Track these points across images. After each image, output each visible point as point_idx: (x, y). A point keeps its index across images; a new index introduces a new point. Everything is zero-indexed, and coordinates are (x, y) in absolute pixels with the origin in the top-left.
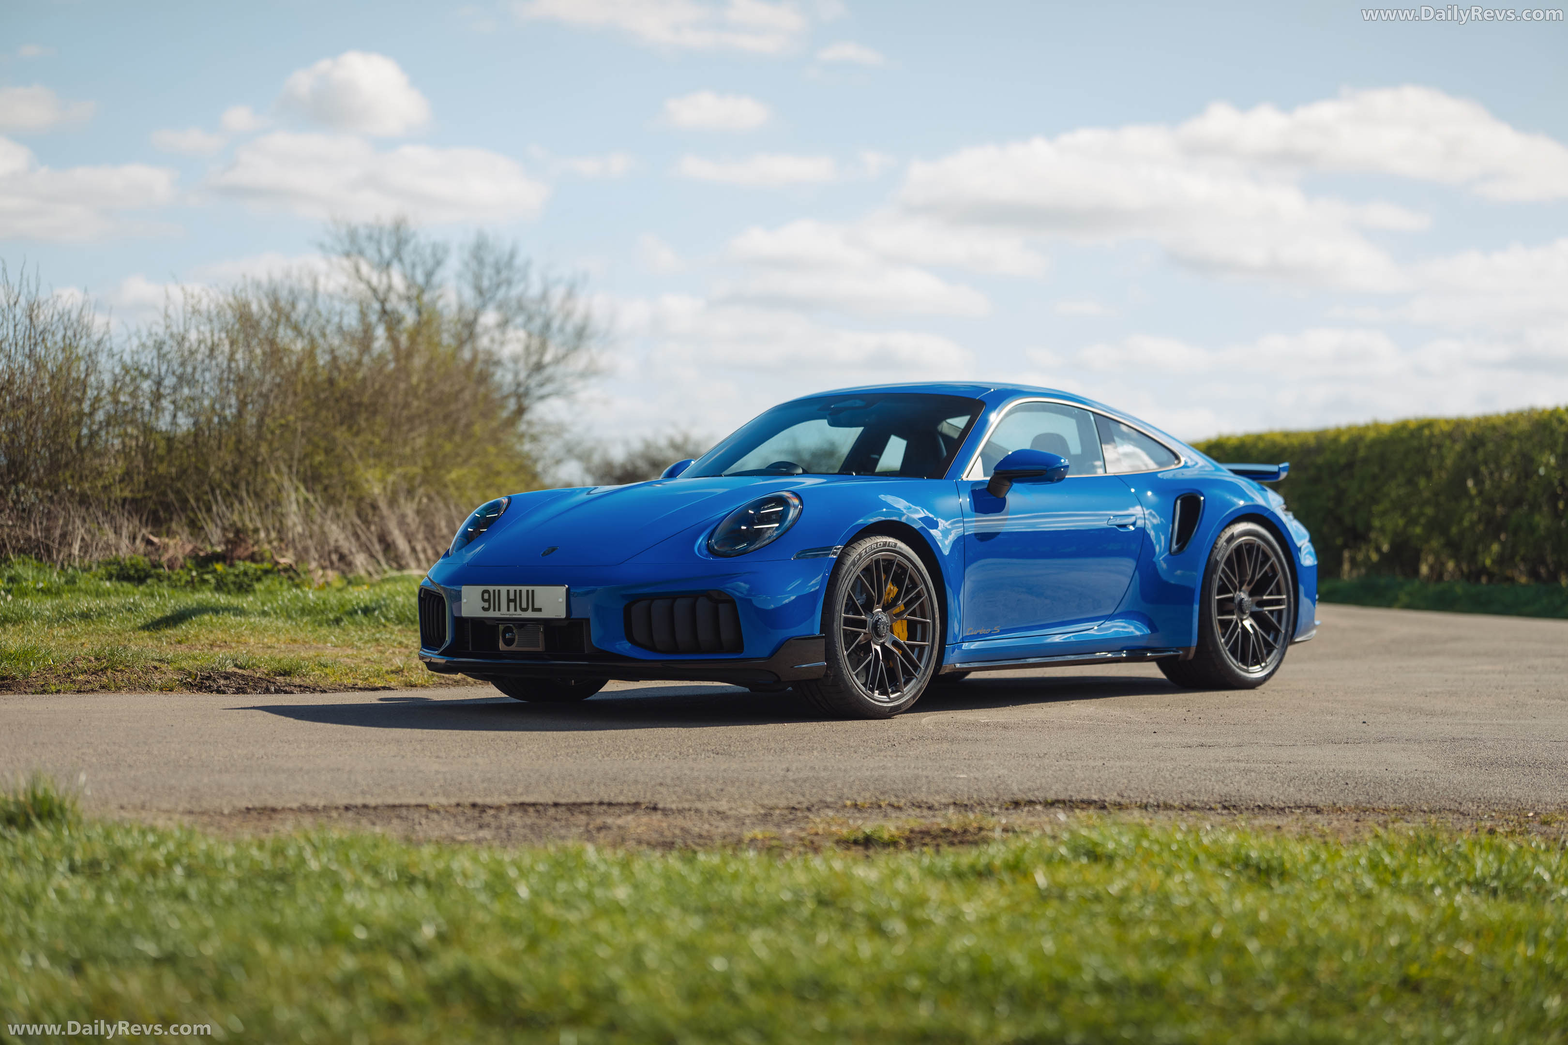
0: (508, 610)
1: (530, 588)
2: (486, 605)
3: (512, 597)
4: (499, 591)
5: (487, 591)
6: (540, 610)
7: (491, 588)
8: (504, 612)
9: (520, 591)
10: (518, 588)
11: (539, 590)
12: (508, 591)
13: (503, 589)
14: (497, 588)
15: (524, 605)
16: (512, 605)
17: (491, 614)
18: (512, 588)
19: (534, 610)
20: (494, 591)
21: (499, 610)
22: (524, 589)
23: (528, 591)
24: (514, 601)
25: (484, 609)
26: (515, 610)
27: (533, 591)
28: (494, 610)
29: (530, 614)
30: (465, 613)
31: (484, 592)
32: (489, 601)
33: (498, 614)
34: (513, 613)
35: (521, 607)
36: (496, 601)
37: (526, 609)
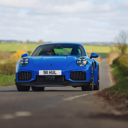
1: (54, 71)
2: (45, 73)
3: (50, 72)
7: (46, 71)
8: (48, 74)
10: (52, 71)
11: (56, 71)
13: (48, 71)
14: (47, 71)
15: (53, 73)
16: (50, 73)
17: (46, 75)
18: (50, 71)
19: (55, 74)
22: (53, 71)
24: (51, 72)
29: (54, 74)
30: (40, 74)
32: (45, 72)
33: (47, 75)
34: (50, 74)
35: (52, 74)
36: (47, 73)
37: (53, 74)
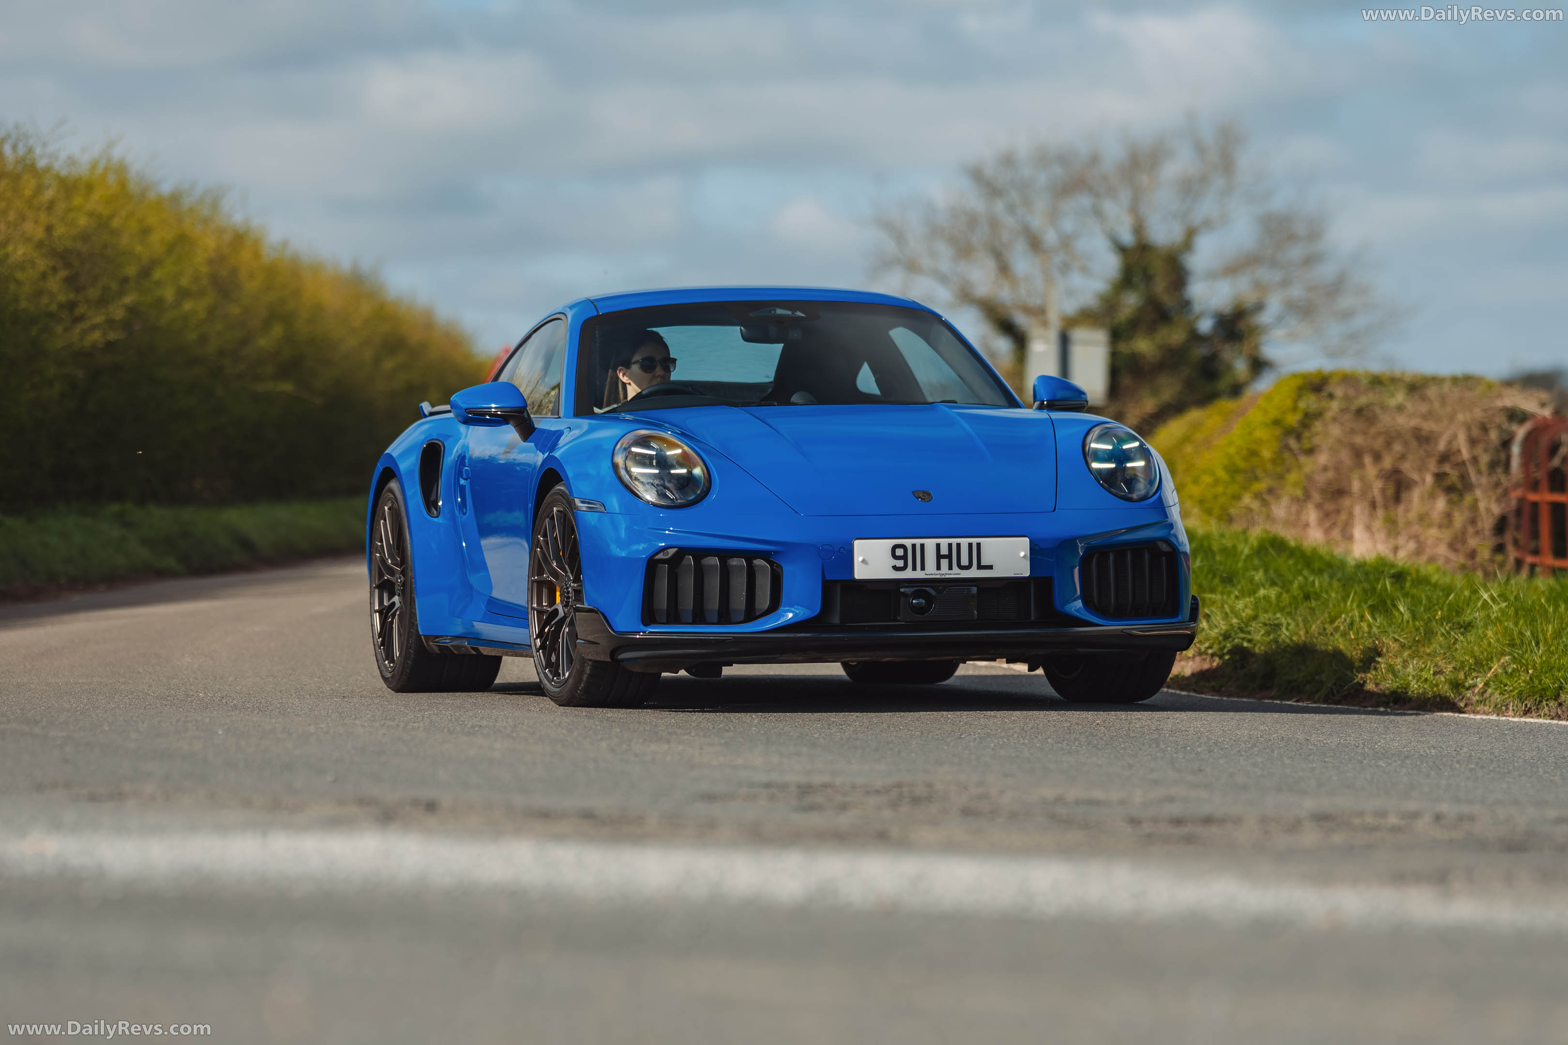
0: (939, 567)
1: (974, 541)
2: (900, 563)
3: (944, 551)
4: (922, 546)
5: (903, 546)
6: (990, 567)
7: (908, 542)
8: (931, 571)
9: (959, 545)
10: (954, 541)
11: (988, 544)
12: (938, 546)
13: (930, 544)
14: (918, 542)
15: (965, 561)
16: (944, 563)
17: (908, 574)
18: (944, 542)
19: (980, 567)
20: (914, 546)
21: (923, 568)
22: (964, 542)
23: (970, 545)
24: (949, 557)
25: (895, 568)
26: (950, 568)
27: (979, 545)
28: (914, 568)
29: (974, 573)
30: (860, 573)
31: (895, 547)
32: (904, 557)
33: (919, 574)
34: (945, 572)
35: (960, 567)
36: (917, 557)
37: (969, 567)
